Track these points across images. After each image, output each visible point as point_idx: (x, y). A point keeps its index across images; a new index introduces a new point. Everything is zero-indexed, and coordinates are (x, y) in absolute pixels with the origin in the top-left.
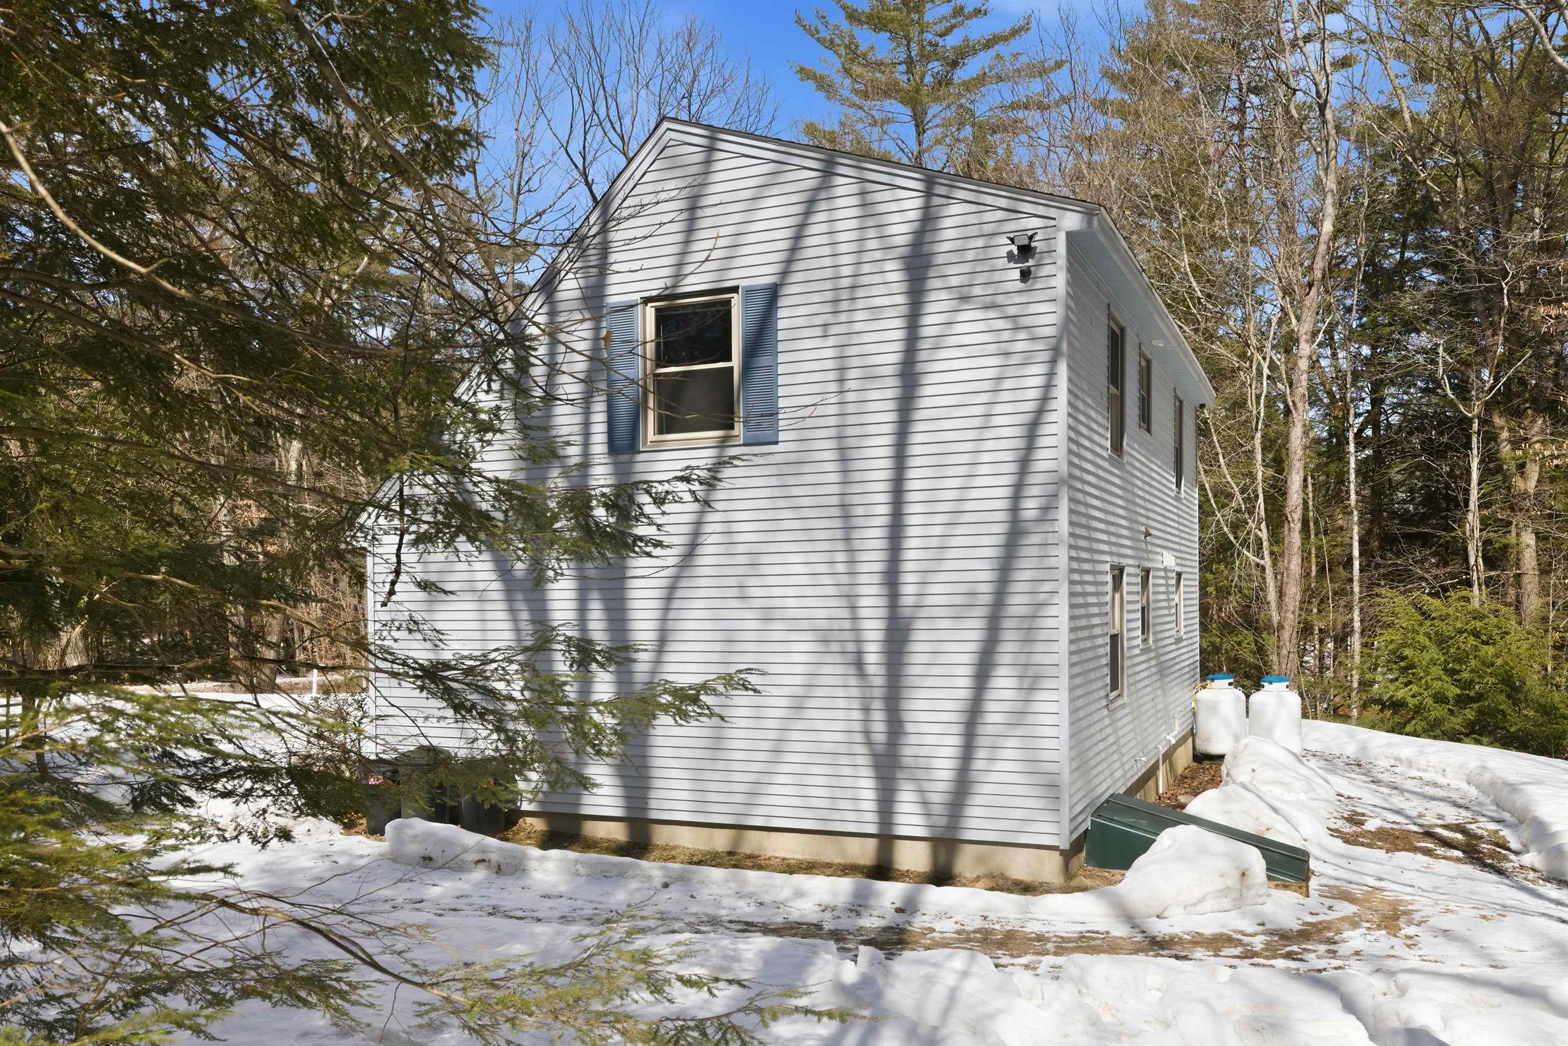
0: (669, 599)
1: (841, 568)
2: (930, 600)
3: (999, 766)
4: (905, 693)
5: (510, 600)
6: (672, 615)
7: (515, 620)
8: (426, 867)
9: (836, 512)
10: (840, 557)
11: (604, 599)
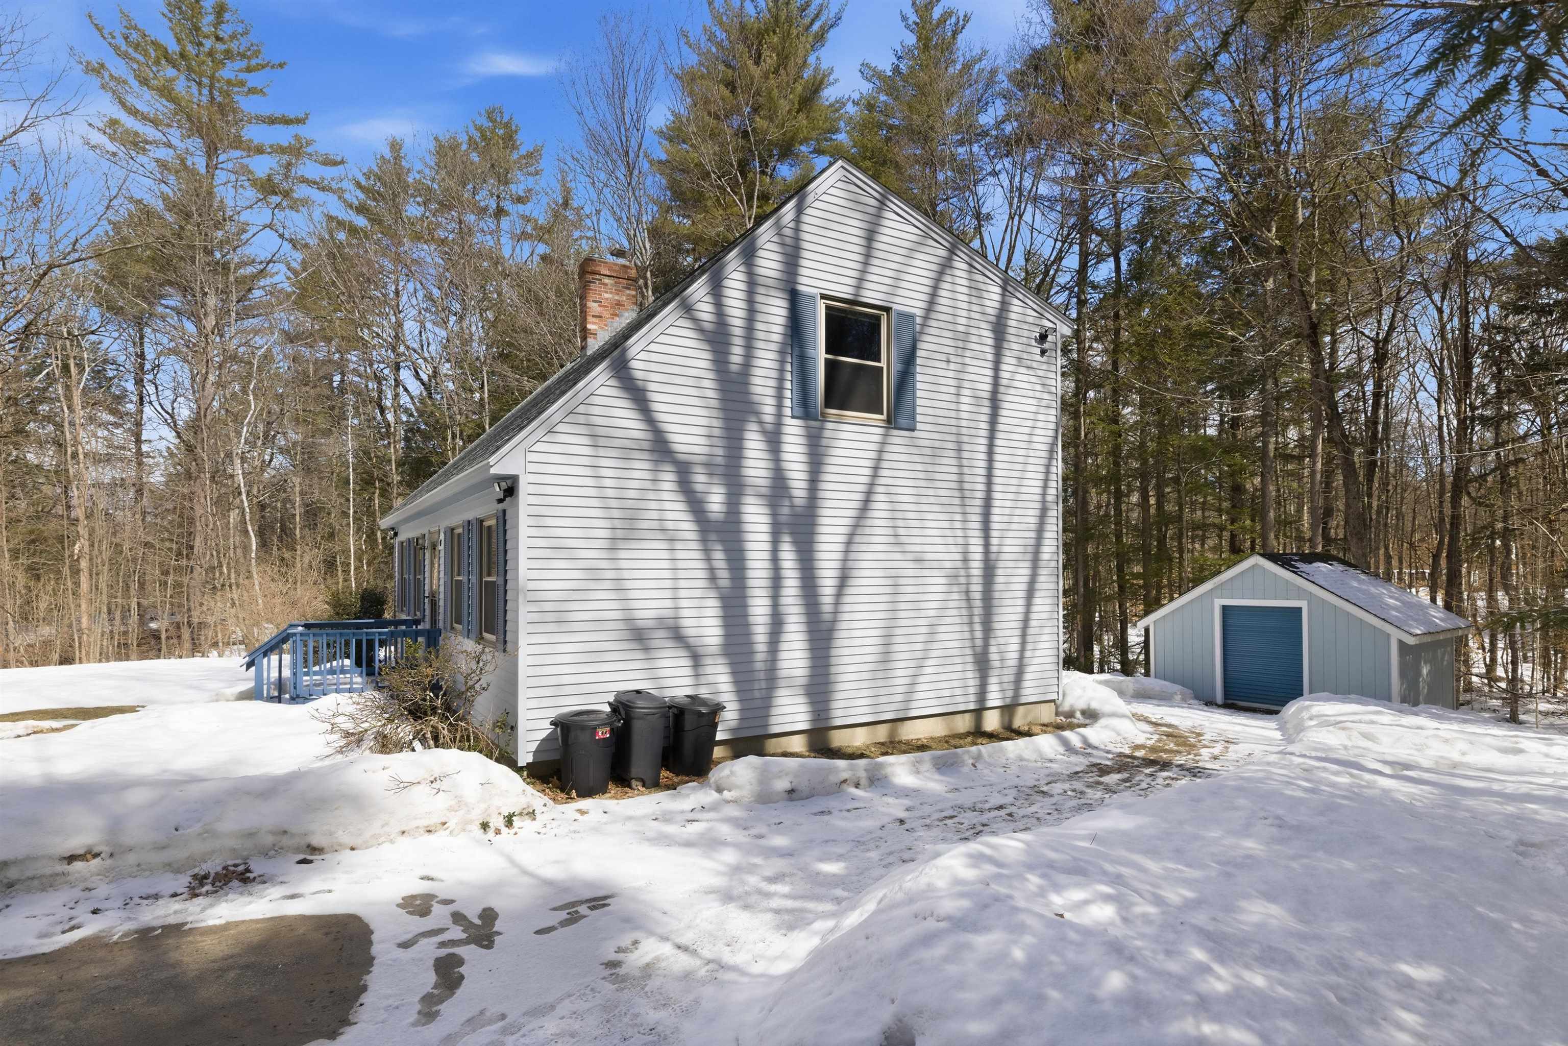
0: (849, 543)
1: (958, 525)
2: (1006, 549)
3: (1038, 653)
4: (996, 610)
5: (704, 540)
6: (852, 556)
7: (709, 559)
8: (791, 800)
9: (954, 485)
10: (958, 517)
11: (795, 542)
